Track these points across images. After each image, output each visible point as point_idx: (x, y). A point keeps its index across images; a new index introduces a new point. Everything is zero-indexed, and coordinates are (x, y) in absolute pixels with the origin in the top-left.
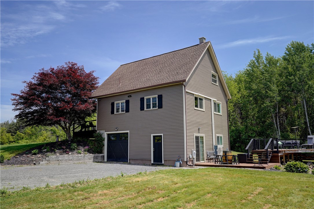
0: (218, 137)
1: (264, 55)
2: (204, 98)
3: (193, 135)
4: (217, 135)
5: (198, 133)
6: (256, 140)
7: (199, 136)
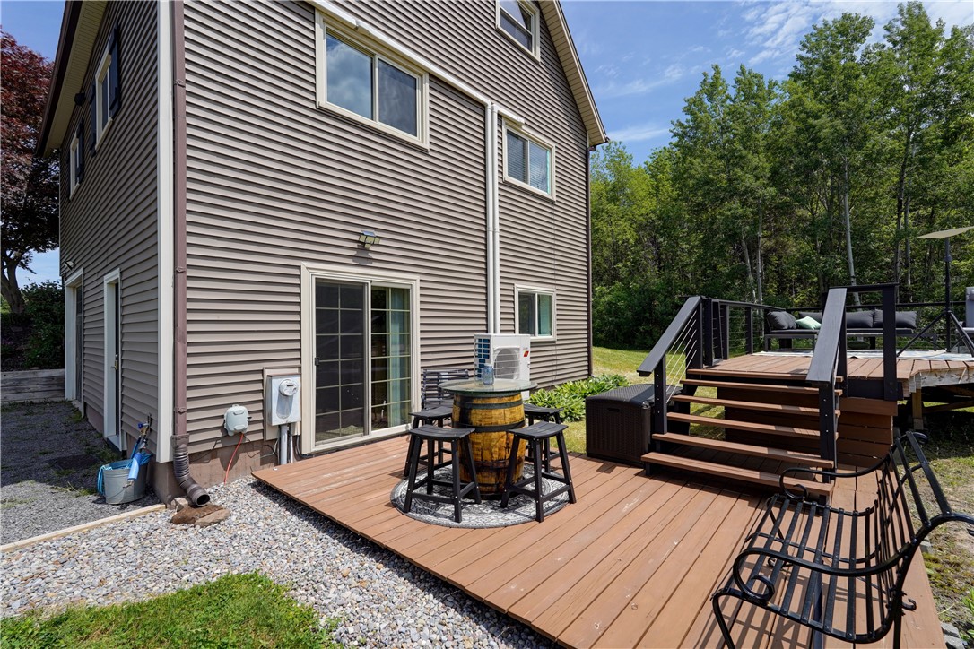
0: (526, 299)
1: (729, 77)
2: (426, 77)
3: (296, 272)
4: (521, 287)
5: (350, 261)
6: (716, 304)
7: (363, 285)
